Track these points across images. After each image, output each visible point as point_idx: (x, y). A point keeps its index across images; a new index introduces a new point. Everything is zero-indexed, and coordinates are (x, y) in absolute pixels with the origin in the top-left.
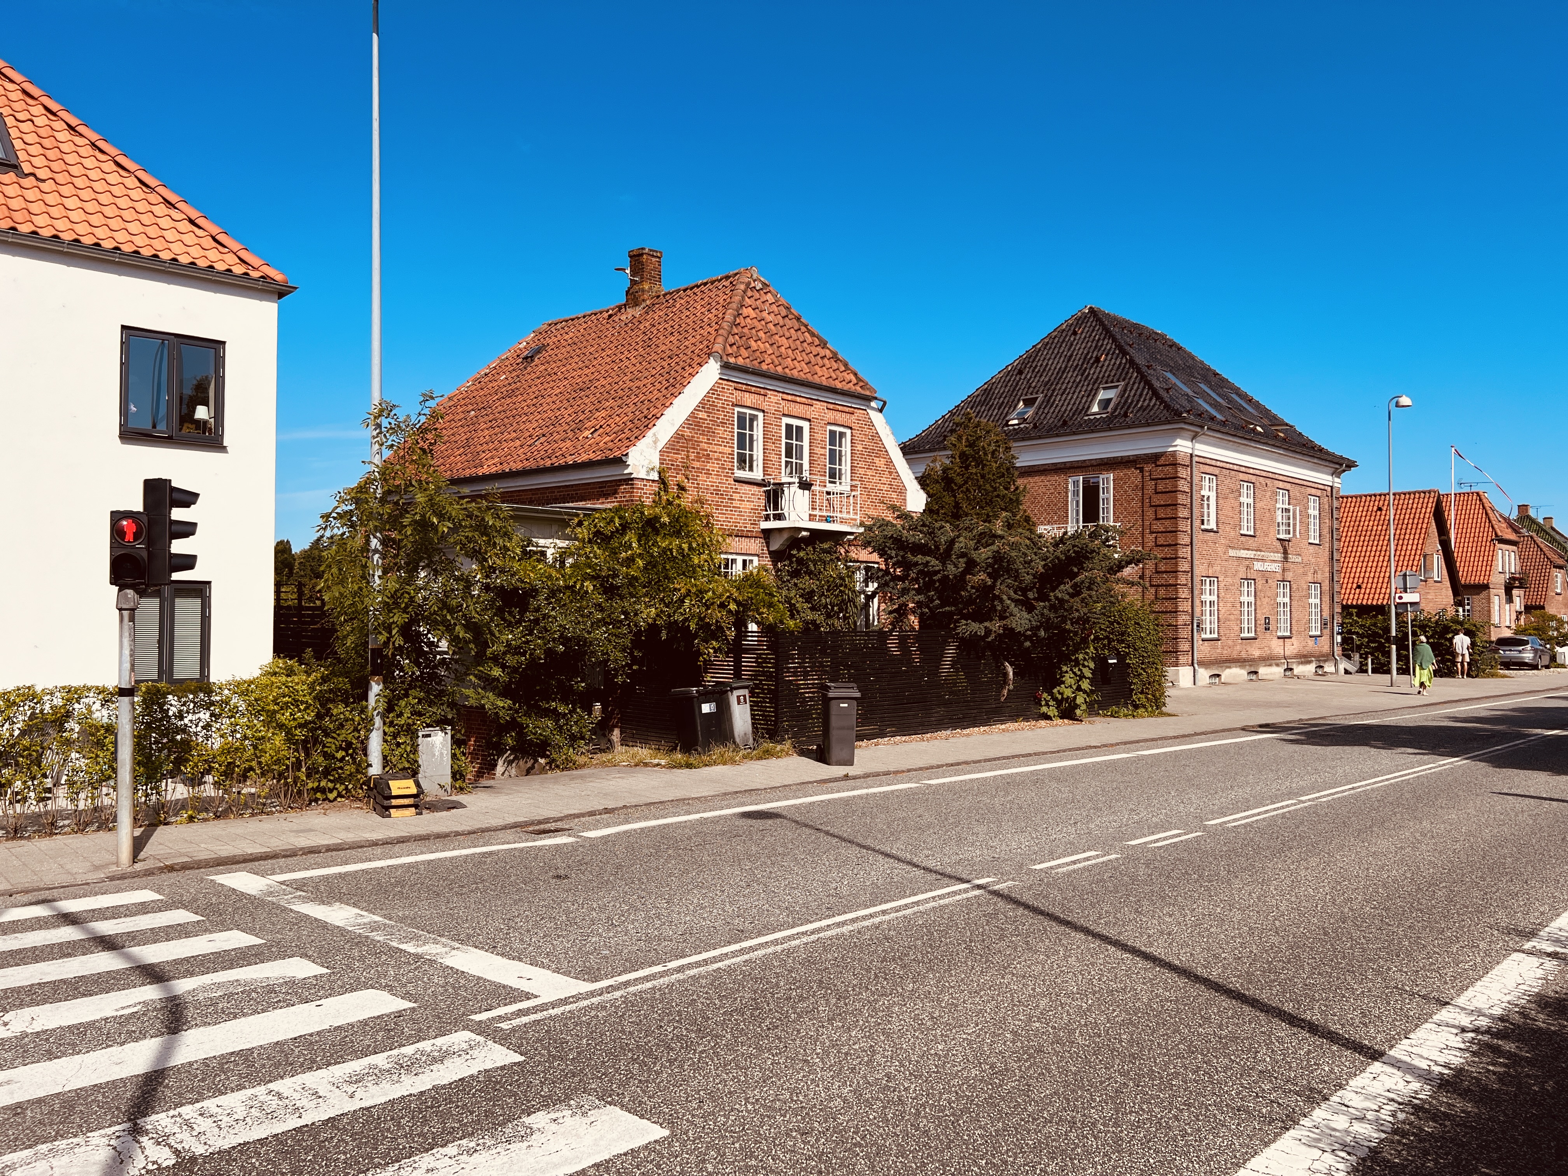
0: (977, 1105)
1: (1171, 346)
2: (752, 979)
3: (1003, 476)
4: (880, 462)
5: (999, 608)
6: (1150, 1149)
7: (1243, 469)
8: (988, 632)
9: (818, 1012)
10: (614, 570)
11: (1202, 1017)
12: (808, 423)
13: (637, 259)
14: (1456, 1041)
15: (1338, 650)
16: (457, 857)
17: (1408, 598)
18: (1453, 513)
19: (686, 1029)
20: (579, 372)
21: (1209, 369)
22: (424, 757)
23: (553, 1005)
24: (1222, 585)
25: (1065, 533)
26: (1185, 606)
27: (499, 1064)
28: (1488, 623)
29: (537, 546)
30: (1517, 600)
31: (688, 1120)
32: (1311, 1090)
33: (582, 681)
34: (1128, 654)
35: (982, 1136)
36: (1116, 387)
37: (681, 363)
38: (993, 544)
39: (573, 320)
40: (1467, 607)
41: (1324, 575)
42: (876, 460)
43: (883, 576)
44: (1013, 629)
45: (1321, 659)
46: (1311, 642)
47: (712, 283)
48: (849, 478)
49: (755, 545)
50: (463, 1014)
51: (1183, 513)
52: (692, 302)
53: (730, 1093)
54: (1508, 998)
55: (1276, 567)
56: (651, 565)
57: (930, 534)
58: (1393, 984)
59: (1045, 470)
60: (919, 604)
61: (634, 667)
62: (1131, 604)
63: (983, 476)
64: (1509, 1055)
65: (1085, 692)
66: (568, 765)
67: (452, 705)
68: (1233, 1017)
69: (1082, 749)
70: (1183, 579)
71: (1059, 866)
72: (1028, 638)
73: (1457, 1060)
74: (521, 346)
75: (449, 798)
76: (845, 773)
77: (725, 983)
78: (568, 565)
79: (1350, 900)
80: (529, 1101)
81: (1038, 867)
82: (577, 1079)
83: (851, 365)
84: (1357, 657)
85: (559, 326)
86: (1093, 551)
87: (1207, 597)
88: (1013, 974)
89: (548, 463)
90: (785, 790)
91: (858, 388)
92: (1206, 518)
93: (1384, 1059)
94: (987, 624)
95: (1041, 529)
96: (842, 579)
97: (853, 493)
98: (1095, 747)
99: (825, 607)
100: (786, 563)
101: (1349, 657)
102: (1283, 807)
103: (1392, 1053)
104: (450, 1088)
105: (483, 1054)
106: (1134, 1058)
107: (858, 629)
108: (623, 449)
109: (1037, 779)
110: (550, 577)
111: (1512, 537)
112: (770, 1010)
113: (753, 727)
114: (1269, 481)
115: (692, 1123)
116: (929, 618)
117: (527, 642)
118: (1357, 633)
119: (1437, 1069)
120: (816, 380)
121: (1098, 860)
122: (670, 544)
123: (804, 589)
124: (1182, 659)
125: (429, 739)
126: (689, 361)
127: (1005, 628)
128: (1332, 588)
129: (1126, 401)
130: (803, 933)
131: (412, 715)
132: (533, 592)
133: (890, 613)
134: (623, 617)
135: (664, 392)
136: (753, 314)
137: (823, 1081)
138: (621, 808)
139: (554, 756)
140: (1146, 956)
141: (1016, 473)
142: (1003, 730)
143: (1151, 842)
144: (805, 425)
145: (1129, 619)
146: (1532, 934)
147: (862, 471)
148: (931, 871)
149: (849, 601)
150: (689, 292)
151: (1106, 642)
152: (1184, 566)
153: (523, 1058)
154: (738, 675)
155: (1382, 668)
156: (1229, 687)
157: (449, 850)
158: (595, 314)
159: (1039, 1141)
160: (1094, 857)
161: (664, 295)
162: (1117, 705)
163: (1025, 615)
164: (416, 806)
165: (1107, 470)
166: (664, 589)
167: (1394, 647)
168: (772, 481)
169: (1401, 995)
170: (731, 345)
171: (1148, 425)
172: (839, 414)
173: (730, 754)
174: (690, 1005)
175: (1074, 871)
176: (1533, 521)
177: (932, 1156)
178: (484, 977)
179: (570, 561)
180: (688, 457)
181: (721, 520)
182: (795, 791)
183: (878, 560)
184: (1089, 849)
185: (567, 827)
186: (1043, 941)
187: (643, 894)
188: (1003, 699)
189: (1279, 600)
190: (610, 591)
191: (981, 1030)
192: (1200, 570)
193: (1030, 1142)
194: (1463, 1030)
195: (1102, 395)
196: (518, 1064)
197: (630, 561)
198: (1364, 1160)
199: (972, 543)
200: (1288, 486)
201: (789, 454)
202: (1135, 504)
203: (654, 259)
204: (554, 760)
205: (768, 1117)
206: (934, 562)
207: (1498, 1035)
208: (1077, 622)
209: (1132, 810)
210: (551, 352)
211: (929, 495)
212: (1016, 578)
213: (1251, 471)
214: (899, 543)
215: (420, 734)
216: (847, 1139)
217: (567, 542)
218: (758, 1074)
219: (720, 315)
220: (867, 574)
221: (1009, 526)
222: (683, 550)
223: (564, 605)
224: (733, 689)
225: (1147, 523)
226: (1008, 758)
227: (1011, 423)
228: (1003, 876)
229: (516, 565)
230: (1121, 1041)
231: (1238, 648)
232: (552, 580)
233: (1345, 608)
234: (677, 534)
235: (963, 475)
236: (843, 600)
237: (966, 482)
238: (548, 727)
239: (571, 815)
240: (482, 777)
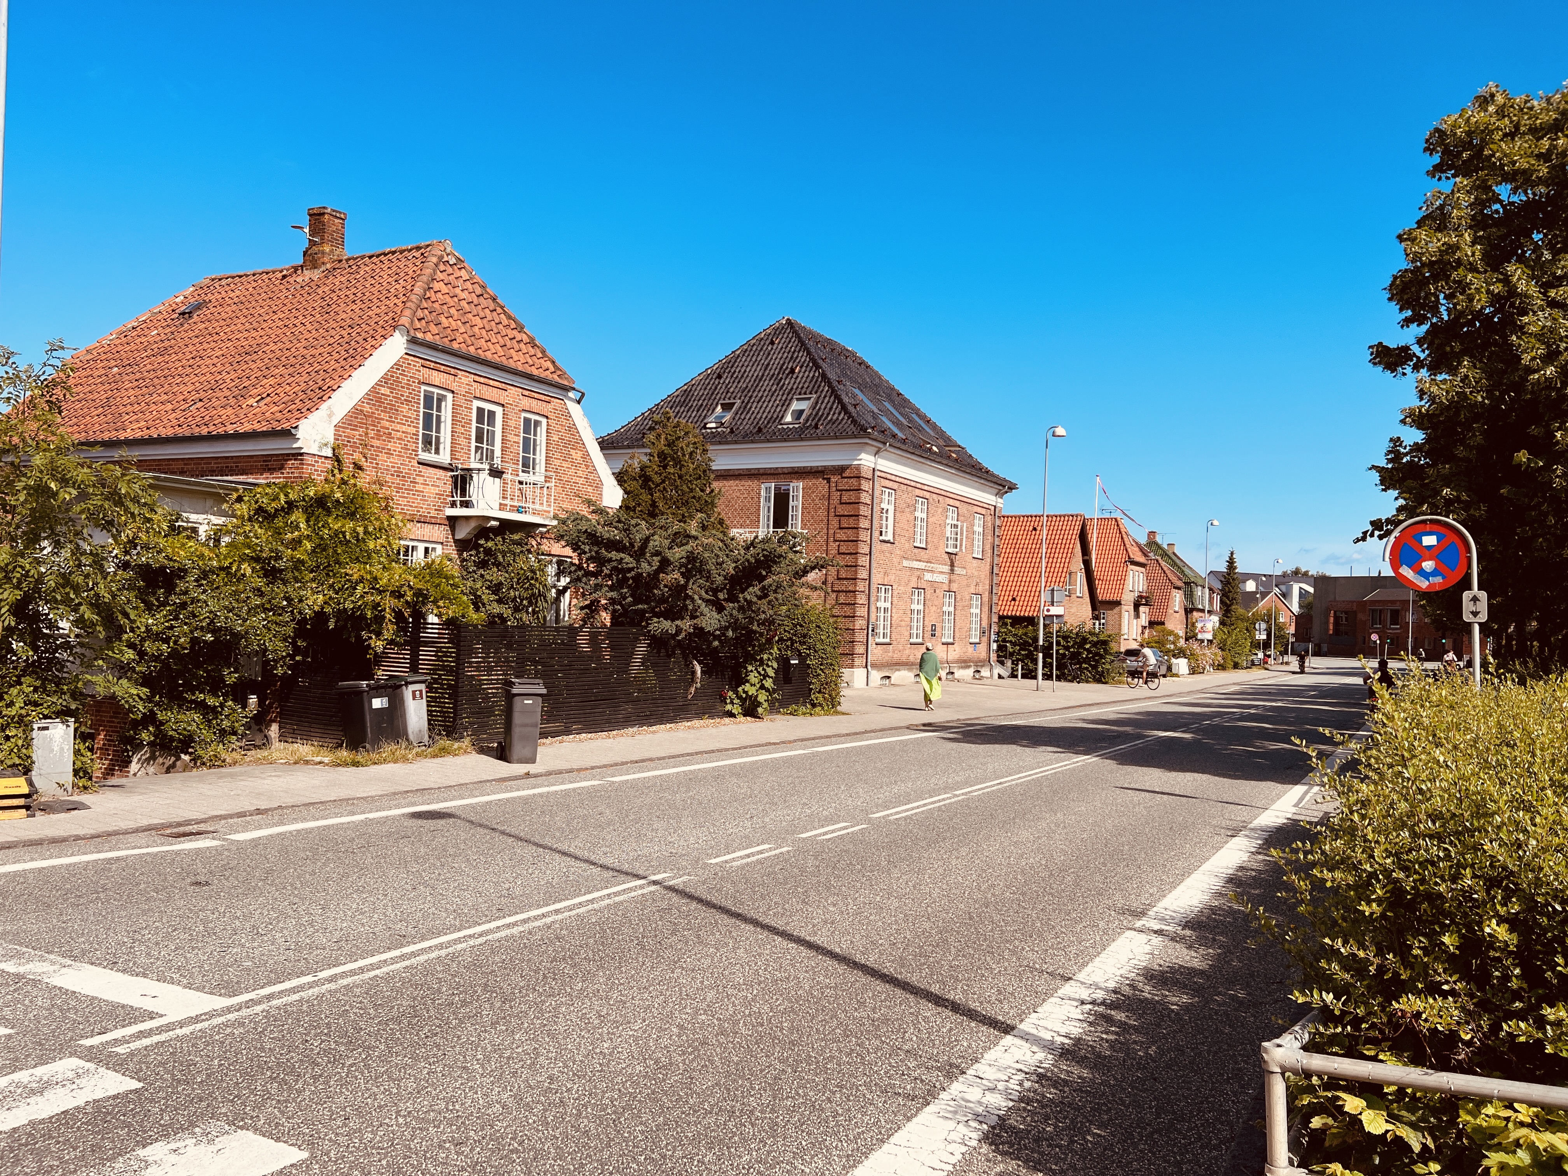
0: (640, 1101)
1: (860, 364)
2: (411, 986)
3: (700, 478)
4: (577, 455)
5: (690, 607)
6: (803, 1131)
7: (919, 486)
8: (679, 630)
9: (481, 1017)
10: (277, 551)
11: (858, 1001)
12: (501, 409)
13: (317, 218)
14: (1077, 1013)
15: (994, 656)
16: (75, 864)
17: (1055, 610)
18: (1095, 535)
19: (335, 1042)
20: (246, 334)
21: (893, 389)
22: (39, 752)
23: (182, 1024)
24: (895, 593)
25: (756, 537)
26: (861, 611)
27: (112, 1093)
28: (1119, 634)
29: (188, 522)
30: (1143, 616)
31: (330, 1140)
32: (951, 1065)
33: (235, 672)
34: (809, 655)
35: (642, 1132)
36: (809, 399)
37: (363, 334)
38: (687, 544)
39: (240, 277)
40: (1103, 621)
41: (984, 588)
42: (573, 452)
43: (575, 571)
44: (702, 629)
45: (978, 665)
46: (970, 649)
47: (402, 252)
48: (543, 469)
49: (440, 533)
50: (71, 1039)
51: (864, 523)
52: (378, 271)
53: (380, 1107)
54: (1122, 972)
55: (943, 578)
56: (320, 548)
57: (625, 530)
58: (1025, 963)
59: (740, 475)
60: (612, 601)
61: (297, 658)
62: (813, 608)
63: (680, 477)
64: (1121, 1025)
65: (767, 690)
66: (216, 762)
67: (75, 695)
68: (885, 1000)
69: (762, 745)
70: (861, 586)
71: (734, 860)
72: (716, 638)
73: (1076, 1030)
74: (178, 300)
75: (70, 798)
76: (526, 771)
77: (381, 992)
78: (223, 544)
79: (993, 886)
80: (145, 1132)
81: (713, 861)
82: (204, 1104)
83: (548, 352)
84: (1009, 663)
85: (223, 282)
86: (780, 556)
87: (881, 604)
88: (683, 969)
89: (204, 431)
90: (461, 789)
91: (555, 377)
92: (884, 530)
93: (1015, 1032)
94: (678, 622)
95: (734, 532)
96: (533, 572)
97: (547, 485)
98: (774, 744)
99: (514, 600)
100: (473, 552)
101: (1002, 663)
102: (939, 801)
103: (1022, 1026)
104: (50, 1122)
105: (93, 1082)
106: (794, 1045)
107: (548, 624)
108: (293, 421)
109: (718, 775)
110: (201, 556)
111: (1142, 559)
112: (430, 1017)
113: (429, 724)
114: (941, 498)
115: (335, 1142)
116: (621, 615)
117: (172, 628)
118: (1011, 642)
119: (1059, 1040)
120: (511, 364)
121: (771, 853)
122: (343, 526)
123: (491, 581)
124: (858, 661)
125: (46, 732)
126: (371, 332)
127: (695, 627)
128: (991, 599)
129: (817, 414)
130: (470, 936)
131: (26, 705)
132: (181, 573)
133: (582, 608)
134: (285, 603)
135: (343, 363)
136: (445, 289)
137: (482, 1087)
138: (276, 809)
139: (200, 752)
140: (810, 946)
141: (712, 476)
142: (689, 727)
143: (820, 835)
144: (499, 410)
145: (811, 622)
146: (1143, 913)
147: (557, 463)
148: (608, 868)
149: (540, 595)
150: (374, 259)
151: (789, 643)
152: (863, 574)
153: (141, 1085)
154: (414, 668)
155: (1030, 674)
156: (898, 689)
157: (66, 856)
158: (267, 273)
159: (698, 1132)
160: (767, 851)
161: (347, 260)
162: (797, 704)
163: (715, 614)
164: (27, 808)
165: (798, 479)
166: (334, 575)
167: (1041, 655)
168: (460, 466)
169: (1032, 972)
170: (419, 320)
171: (837, 438)
172: (535, 402)
173: (403, 752)
174: (341, 1016)
175: (747, 864)
176: (1159, 547)
177: (590, 1157)
178: (100, 996)
179: (226, 539)
180: (367, 434)
181: (401, 503)
182: (472, 790)
183: (571, 553)
184: (763, 843)
185: (211, 829)
186: (713, 934)
187: (296, 900)
188: (690, 697)
189: (945, 609)
190: (272, 574)
191: (648, 1025)
192: (876, 579)
193: (690, 1135)
194: (1083, 1003)
195: (795, 406)
196: (136, 1091)
197: (296, 543)
198: (993, 1128)
199: (667, 542)
200: (957, 504)
201: (479, 439)
202: (822, 513)
203: (337, 221)
204: (200, 757)
205: (421, 1129)
206: (628, 559)
207: (1113, 1006)
208: (763, 624)
209: (805, 804)
210: (212, 310)
211: (626, 492)
212: (708, 578)
213: (926, 488)
214: (593, 538)
215: (35, 726)
216: (504, 1146)
217: (224, 519)
218: (411, 1085)
219: (409, 287)
220: (559, 569)
221: (704, 528)
222: (358, 534)
223: (217, 588)
224: (407, 684)
225: (831, 532)
226: (691, 754)
227: (708, 426)
228: (680, 870)
229: (162, 542)
230: (782, 1029)
231: (907, 652)
232: (203, 560)
233: (1001, 618)
234: (352, 515)
235: (661, 474)
236: (533, 595)
237: (663, 482)
238: (194, 720)
239: (217, 816)
240: (113, 775)
